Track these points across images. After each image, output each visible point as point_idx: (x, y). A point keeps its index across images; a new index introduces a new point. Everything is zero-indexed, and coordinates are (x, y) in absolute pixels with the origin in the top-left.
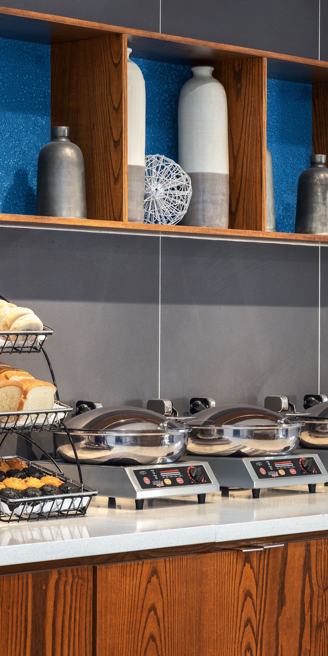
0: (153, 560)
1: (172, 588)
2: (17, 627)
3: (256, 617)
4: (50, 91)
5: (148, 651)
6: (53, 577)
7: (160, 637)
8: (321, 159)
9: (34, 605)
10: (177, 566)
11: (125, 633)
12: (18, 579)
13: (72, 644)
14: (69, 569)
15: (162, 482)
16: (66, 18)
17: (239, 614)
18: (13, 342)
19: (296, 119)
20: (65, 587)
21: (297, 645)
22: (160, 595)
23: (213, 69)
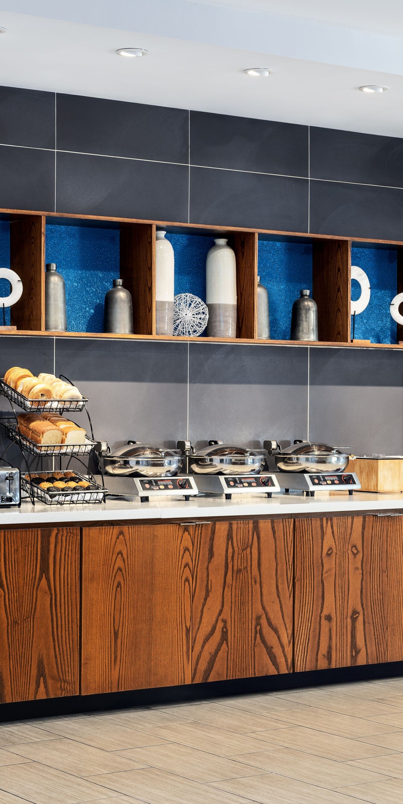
0: (121, 527)
1: (133, 543)
2: (31, 557)
3: (192, 562)
4: (119, 257)
5: (117, 576)
6: (54, 531)
7: (125, 569)
8: (306, 293)
9: (42, 546)
10: (136, 531)
11: (101, 565)
12: (32, 531)
13: (66, 569)
14: (65, 528)
15: (158, 487)
16: (113, 218)
17: (180, 560)
18: (63, 406)
19: (300, 267)
20: (62, 538)
21: (223, 581)
22: (125, 546)
23: (227, 240)
